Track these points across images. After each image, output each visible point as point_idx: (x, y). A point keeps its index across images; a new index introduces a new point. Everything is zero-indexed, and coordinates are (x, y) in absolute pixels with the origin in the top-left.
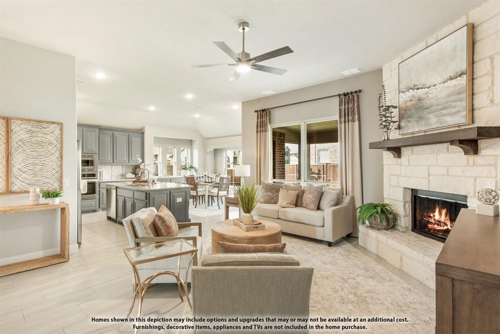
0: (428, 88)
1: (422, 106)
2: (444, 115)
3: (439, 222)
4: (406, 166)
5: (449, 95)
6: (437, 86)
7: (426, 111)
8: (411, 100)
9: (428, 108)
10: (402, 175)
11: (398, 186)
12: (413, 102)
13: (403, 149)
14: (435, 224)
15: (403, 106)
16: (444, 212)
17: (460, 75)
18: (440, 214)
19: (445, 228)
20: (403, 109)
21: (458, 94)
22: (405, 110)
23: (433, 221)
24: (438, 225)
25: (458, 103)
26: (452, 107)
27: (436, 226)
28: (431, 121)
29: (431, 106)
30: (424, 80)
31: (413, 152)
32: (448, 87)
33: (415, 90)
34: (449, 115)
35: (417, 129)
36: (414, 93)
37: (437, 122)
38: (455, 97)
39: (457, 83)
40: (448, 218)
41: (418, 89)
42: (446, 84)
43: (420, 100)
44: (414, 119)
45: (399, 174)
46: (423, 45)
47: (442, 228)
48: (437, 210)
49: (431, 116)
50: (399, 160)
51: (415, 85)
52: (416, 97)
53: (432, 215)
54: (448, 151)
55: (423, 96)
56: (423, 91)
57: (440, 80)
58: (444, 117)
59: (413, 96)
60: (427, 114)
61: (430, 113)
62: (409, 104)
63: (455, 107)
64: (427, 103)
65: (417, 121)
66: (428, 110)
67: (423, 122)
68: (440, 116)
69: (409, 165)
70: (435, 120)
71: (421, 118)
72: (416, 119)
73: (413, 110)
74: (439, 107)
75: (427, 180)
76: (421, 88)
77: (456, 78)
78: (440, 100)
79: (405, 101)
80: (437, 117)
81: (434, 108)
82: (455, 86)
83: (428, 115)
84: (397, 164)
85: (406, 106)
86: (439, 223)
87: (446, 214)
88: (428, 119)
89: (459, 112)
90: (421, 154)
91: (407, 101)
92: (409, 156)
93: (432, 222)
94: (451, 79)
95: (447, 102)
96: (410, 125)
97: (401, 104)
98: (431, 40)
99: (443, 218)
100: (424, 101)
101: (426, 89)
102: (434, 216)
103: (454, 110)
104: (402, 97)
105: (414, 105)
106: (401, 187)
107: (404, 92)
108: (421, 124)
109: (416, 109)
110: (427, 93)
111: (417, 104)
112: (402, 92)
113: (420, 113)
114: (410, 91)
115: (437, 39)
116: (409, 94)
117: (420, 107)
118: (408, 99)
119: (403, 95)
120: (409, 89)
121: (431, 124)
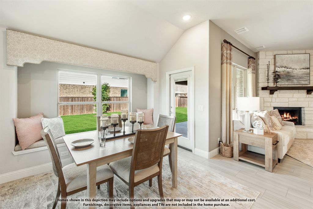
0: (293, 69)
3: (286, 118)
4: (276, 98)
5: (303, 74)
6: (297, 70)
7: (292, 78)
8: (284, 72)
9: (293, 76)
12: (284, 73)
14: (284, 119)
16: (288, 114)
18: (287, 115)
19: (289, 119)
21: (307, 74)
23: (283, 118)
24: (286, 119)
25: (306, 78)
26: (304, 78)
28: (294, 82)
30: (290, 66)
32: (302, 71)
33: (286, 68)
35: (287, 84)
37: (297, 82)
38: (305, 75)
40: (290, 116)
41: (287, 68)
43: (288, 72)
44: (285, 79)
46: (285, 52)
48: (285, 114)
50: (271, 95)
51: (285, 66)
55: (291, 72)
56: (290, 70)
57: (298, 68)
58: (300, 81)
59: (285, 70)
61: (294, 78)
64: (292, 74)
67: (290, 81)
69: (278, 97)
71: (289, 80)
72: (287, 80)
73: (284, 76)
74: (298, 77)
75: (288, 103)
76: (289, 68)
77: (306, 69)
78: (299, 75)
79: (280, 71)
80: (297, 80)
81: (296, 77)
82: (305, 71)
83: (293, 79)
84: (270, 97)
87: (289, 115)
88: (293, 81)
89: (307, 80)
94: (303, 69)
95: (302, 76)
96: (283, 81)
98: (290, 52)
99: (288, 116)
100: (291, 74)
102: (284, 116)
105: (286, 74)
106: (272, 107)
107: (279, 67)
108: (289, 82)
109: (287, 76)
110: (292, 71)
111: (287, 74)
112: (278, 67)
113: (289, 78)
114: (283, 68)
115: (292, 53)
116: (282, 69)
117: (289, 75)
118: (282, 71)
119: (278, 68)
120: (282, 67)
121: (294, 83)
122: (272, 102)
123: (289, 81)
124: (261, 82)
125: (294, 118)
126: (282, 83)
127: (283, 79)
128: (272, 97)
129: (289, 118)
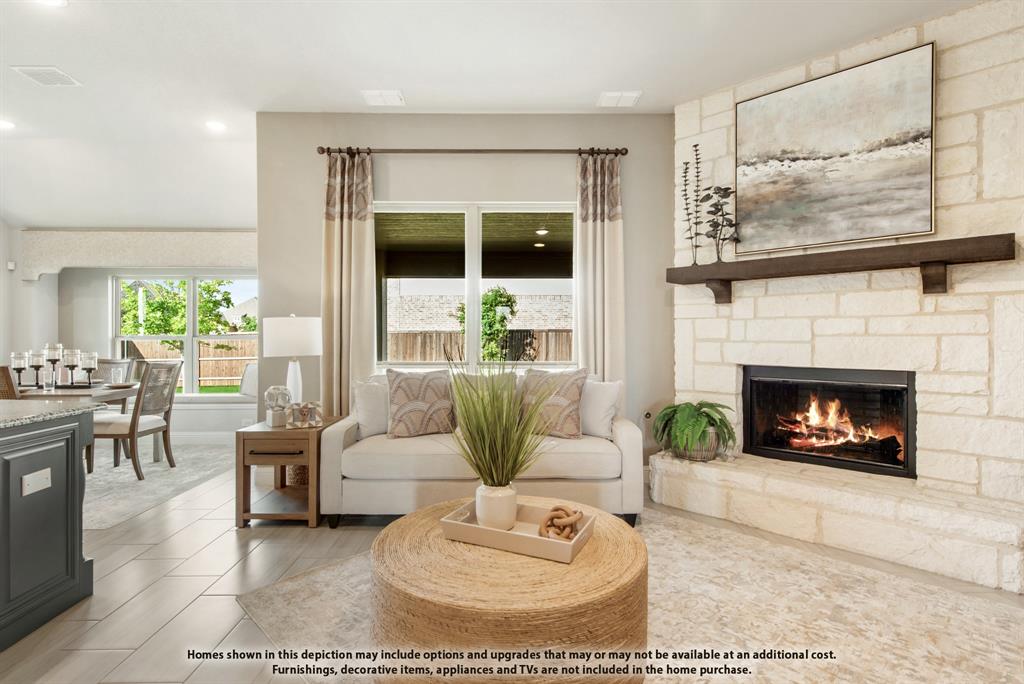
0: (825, 159)
1: (808, 196)
2: (871, 216)
3: (822, 430)
4: (746, 320)
5: (886, 177)
6: (852, 157)
7: (817, 207)
8: (774, 182)
9: (824, 200)
10: (732, 338)
11: (723, 363)
12: (780, 187)
13: (736, 285)
14: (810, 436)
15: (750, 193)
16: (833, 408)
17: (915, 139)
18: (824, 413)
19: (841, 440)
20: (748, 200)
21: (909, 174)
22: (757, 202)
23: (804, 430)
24: (819, 437)
25: (908, 193)
26: (892, 199)
27: (814, 440)
28: (833, 227)
29: (835, 197)
30: (811, 141)
31: (766, 290)
32: (881, 160)
33: (787, 162)
34: (885, 214)
35: (791, 243)
36: (783, 169)
37: (849, 229)
38: (901, 182)
39: (905, 153)
40: (847, 419)
41: (794, 160)
42: (876, 155)
43: (799, 182)
44: (781, 221)
45: (724, 336)
46: (797, 73)
47: (832, 443)
48: (814, 406)
49: (833, 216)
50: (724, 308)
51: (784, 152)
52: (787, 177)
53: (799, 418)
54: (869, 286)
55: (811, 175)
57: (858, 144)
58: (868, 219)
59: (781, 174)
60: (821, 211)
62: (770, 188)
63: (900, 200)
64: (824, 189)
65: (792, 226)
66: (823, 204)
67: (810, 228)
68: (860, 216)
69: (755, 317)
70: (844, 224)
71: (803, 219)
72: (791, 222)
73: (779, 203)
74: (856, 199)
75: (808, 347)
76: (804, 159)
77: (905, 143)
78: (860, 185)
79: (757, 182)
80: (851, 218)
81: (843, 200)
82: (902, 158)
83: (823, 215)
84: (718, 317)
85: (758, 195)
86: (822, 432)
87: (841, 413)
88: (825, 223)
89: (910, 210)
90: (794, 294)
91: (762, 183)
92: (756, 299)
93: (801, 433)
94: (890, 144)
95: (880, 190)
96: (770, 233)
97: (744, 189)
98: (819, 66)
99: (832, 420)
100: (812, 186)
101: (820, 162)
102: (806, 419)
103: (896, 206)
104: (745, 175)
105: (784, 192)
106: (729, 364)
107: (753, 164)
108: (805, 233)
109: (788, 200)
110: (822, 169)
111: (792, 191)
112: (745, 164)
113: (802, 210)
114: (771, 162)
115: (838, 64)
116: (767, 169)
117: (801, 198)
118: (765, 179)
119: (749, 170)
120: (766, 158)
121: (833, 233)
122: (728, 339)
123: (801, 230)
124: (681, 250)
125: (869, 434)
126: (769, 241)
127: (771, 222)
128: (730, 318)
129: (840, 433)
